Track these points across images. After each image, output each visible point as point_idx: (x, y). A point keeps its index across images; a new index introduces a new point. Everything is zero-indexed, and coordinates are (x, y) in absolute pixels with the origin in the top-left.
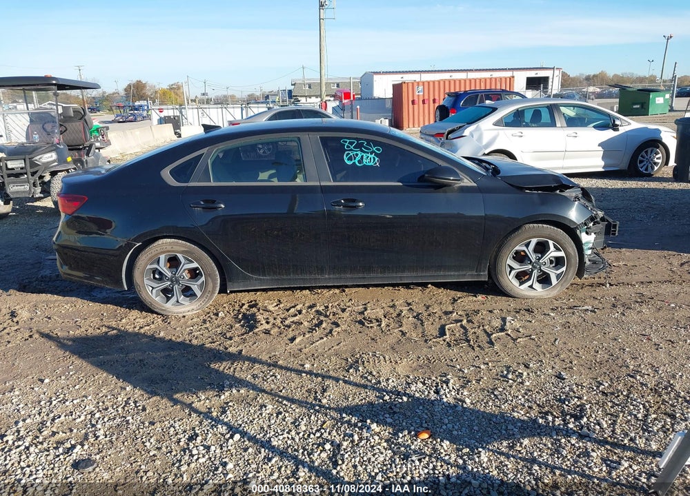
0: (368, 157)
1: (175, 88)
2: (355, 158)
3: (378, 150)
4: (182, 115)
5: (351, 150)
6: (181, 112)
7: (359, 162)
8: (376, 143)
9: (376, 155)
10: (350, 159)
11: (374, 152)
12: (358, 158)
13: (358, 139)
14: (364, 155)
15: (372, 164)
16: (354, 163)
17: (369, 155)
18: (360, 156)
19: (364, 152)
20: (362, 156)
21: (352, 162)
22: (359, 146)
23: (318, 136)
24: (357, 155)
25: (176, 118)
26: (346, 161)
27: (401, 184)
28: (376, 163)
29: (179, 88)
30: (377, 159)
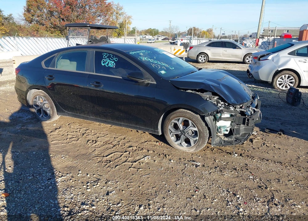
0: (111, 63)
1: (210, 31)
2: (106, 62)
3: (116, 59)
4: (190, 42)
5: (105, 58)
6: (190, 41)
7: (107, 65)
8: (116, 56)
9: (115, 62)
10: (104, 63)
11: (114, 60)
12: (107, 63)
13: (109, 54)
14: (110, 61)
15: (112, 66)
16: (105, 65)
17: (112, 62)
18: (108, 61)
19: (110, 60)
20: (109, 62)
21: (104, 64)
22: (109, 57)
23: (95, 51)
24: (107, 61)
25: (187, 44)
26: (102, 63)
27: (121, 78)
28: (114, 66)
29: (211, 31)
30: (114, 64)
